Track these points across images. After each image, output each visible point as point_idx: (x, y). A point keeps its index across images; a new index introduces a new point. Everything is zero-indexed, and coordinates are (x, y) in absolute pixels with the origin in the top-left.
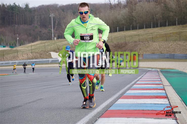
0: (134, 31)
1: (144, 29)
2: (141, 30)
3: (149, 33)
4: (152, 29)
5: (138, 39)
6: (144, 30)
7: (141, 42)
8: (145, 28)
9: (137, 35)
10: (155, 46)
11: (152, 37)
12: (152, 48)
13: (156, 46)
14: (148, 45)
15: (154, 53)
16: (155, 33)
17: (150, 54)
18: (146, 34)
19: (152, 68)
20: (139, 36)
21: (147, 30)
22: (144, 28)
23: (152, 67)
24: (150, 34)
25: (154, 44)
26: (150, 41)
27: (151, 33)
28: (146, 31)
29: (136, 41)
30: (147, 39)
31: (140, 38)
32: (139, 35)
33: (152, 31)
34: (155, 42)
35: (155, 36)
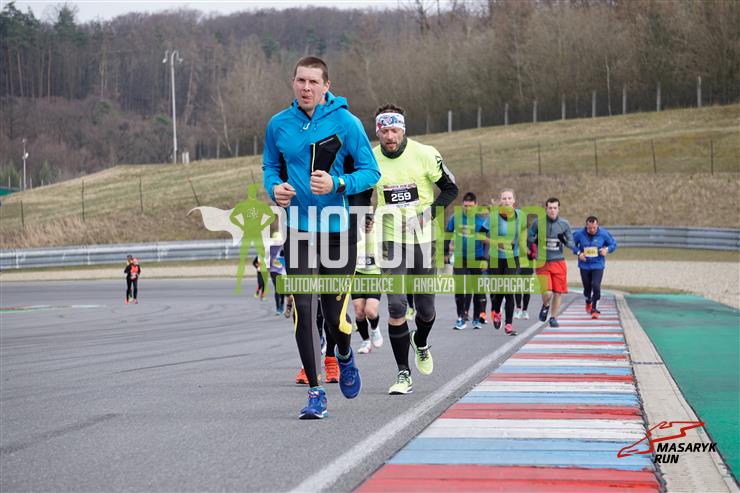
0: (520, 129)
1: (563, 121)
2: (550, 123)
3: (580, 137)
4: (594, 119)
5: (537, 162)
6: (563, 125)
7: (548, 175)
8: (567, 117)
9: (531, 147)
10: (608, 192)
11: (596, 157)
12: (593, 201)
13: (610, 195)
14: (575, 189)
16: (608, 140)
18: (569, 142)
20: (539, 151)
21: (576, 123)
22: (560, 118)
24: (587, 142)
25: (601, 182)
26: (587, 171)
27: (591, 136)
28: (569, 129)
29: (527, 172)
30: (571, 165)
31: (543, 160)
32: (539, 146)
33: (593, 129)
34: (606, 176)
35: (606, 151)
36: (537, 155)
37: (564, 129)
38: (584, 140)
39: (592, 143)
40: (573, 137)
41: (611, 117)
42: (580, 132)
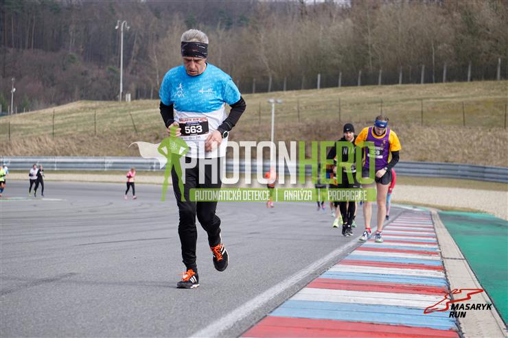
0: (369, 89)
1: (399, 85)
2: (390, 86)
3: (411, 97)
4: (422, 85)
6: (399, 88)
8: (403, 83)
9: (376, 102)
10: (430, 137)
11: (422, 112)
12: (418, 143)
13: (431, 140)
14: (406, 135)
15: (426, 159)
16: (431, 100)
17: (413, 161)
18: (403, 100)
19: (415, 205)
20: (381, 106)
21: (408, 88)
22: (398, 83)
23: (416, 200)
24: (416, 102)
25: (425, 130)
26: (415, 122)
27: (419, 97)
28: (404, 91)
29: (372, 120)
30: (404, 117)
31: (384, 112)
32: (382, 102)
33: (421, 92)
34: (429, 126)
35: (430, 109)
36: (380, 109)
37: (400, 91)
38: (414, 99)
39: (420, 102)
40: (405, 97)
41: (434, 84)
42: (411, 93)
